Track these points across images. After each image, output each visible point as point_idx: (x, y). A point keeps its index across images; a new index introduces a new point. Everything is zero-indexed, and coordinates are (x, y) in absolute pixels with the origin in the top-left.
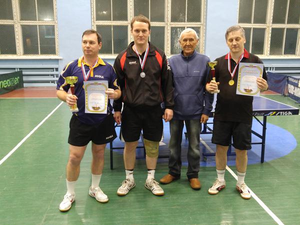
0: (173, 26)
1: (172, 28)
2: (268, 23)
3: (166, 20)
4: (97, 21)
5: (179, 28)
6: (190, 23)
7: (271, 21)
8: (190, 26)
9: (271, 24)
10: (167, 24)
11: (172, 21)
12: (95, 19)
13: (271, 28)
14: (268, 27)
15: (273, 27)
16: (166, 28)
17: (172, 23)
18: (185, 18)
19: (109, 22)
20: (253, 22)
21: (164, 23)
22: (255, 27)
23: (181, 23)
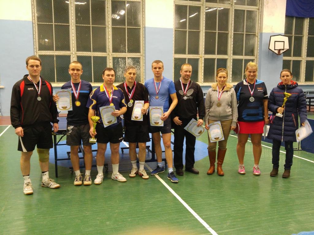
0: (115, 56)
1: (114, 59)
2: (200, 54)
3: (107, 50)
4: (40, 51)
5: (121, 58)
6: (130, 54)
7: (203, 52)
8: (131, 56)
9: (203, 55)
10: (109, 54)
11: (113, 52)
12: (37, 49)
13: (203, 59)
14: (201, 57)
15: (206, 57)
16: (108, 58)
17: (113, 53)
18: (125, 49)
19: (51, 52)
20: (187, 53)
21: (105, 53)
22: (189, 57)
23: (122, 54)
